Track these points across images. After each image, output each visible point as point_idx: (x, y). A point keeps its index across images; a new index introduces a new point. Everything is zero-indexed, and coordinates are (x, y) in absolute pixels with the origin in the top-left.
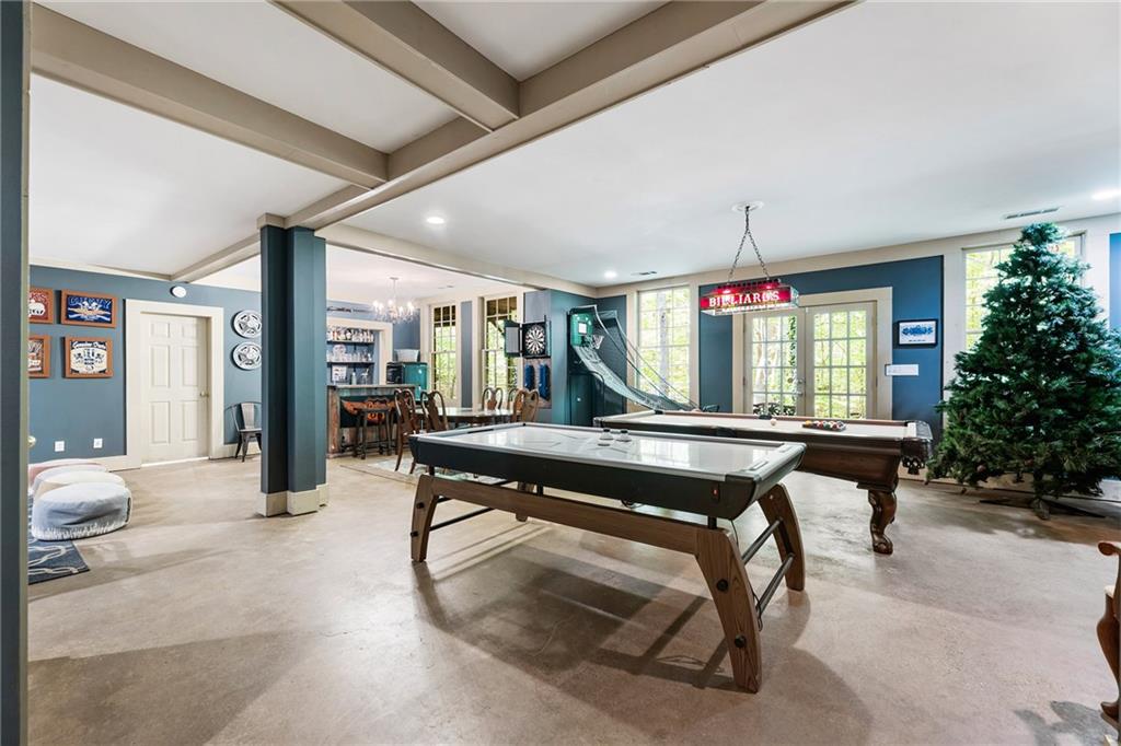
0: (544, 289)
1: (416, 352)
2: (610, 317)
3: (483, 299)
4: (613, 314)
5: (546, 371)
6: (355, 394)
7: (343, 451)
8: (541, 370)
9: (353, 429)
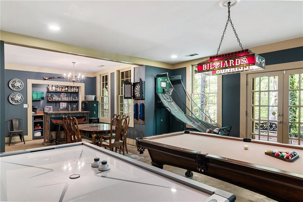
0: (142, 65)
1: (94, 96)
2: (178, 78)
3: (119, 71)
4: (179, 77)
5: (143, 105)
6: (58, 116)
7: (52, 142)
8: (140, 105)
9: (56, 132)
